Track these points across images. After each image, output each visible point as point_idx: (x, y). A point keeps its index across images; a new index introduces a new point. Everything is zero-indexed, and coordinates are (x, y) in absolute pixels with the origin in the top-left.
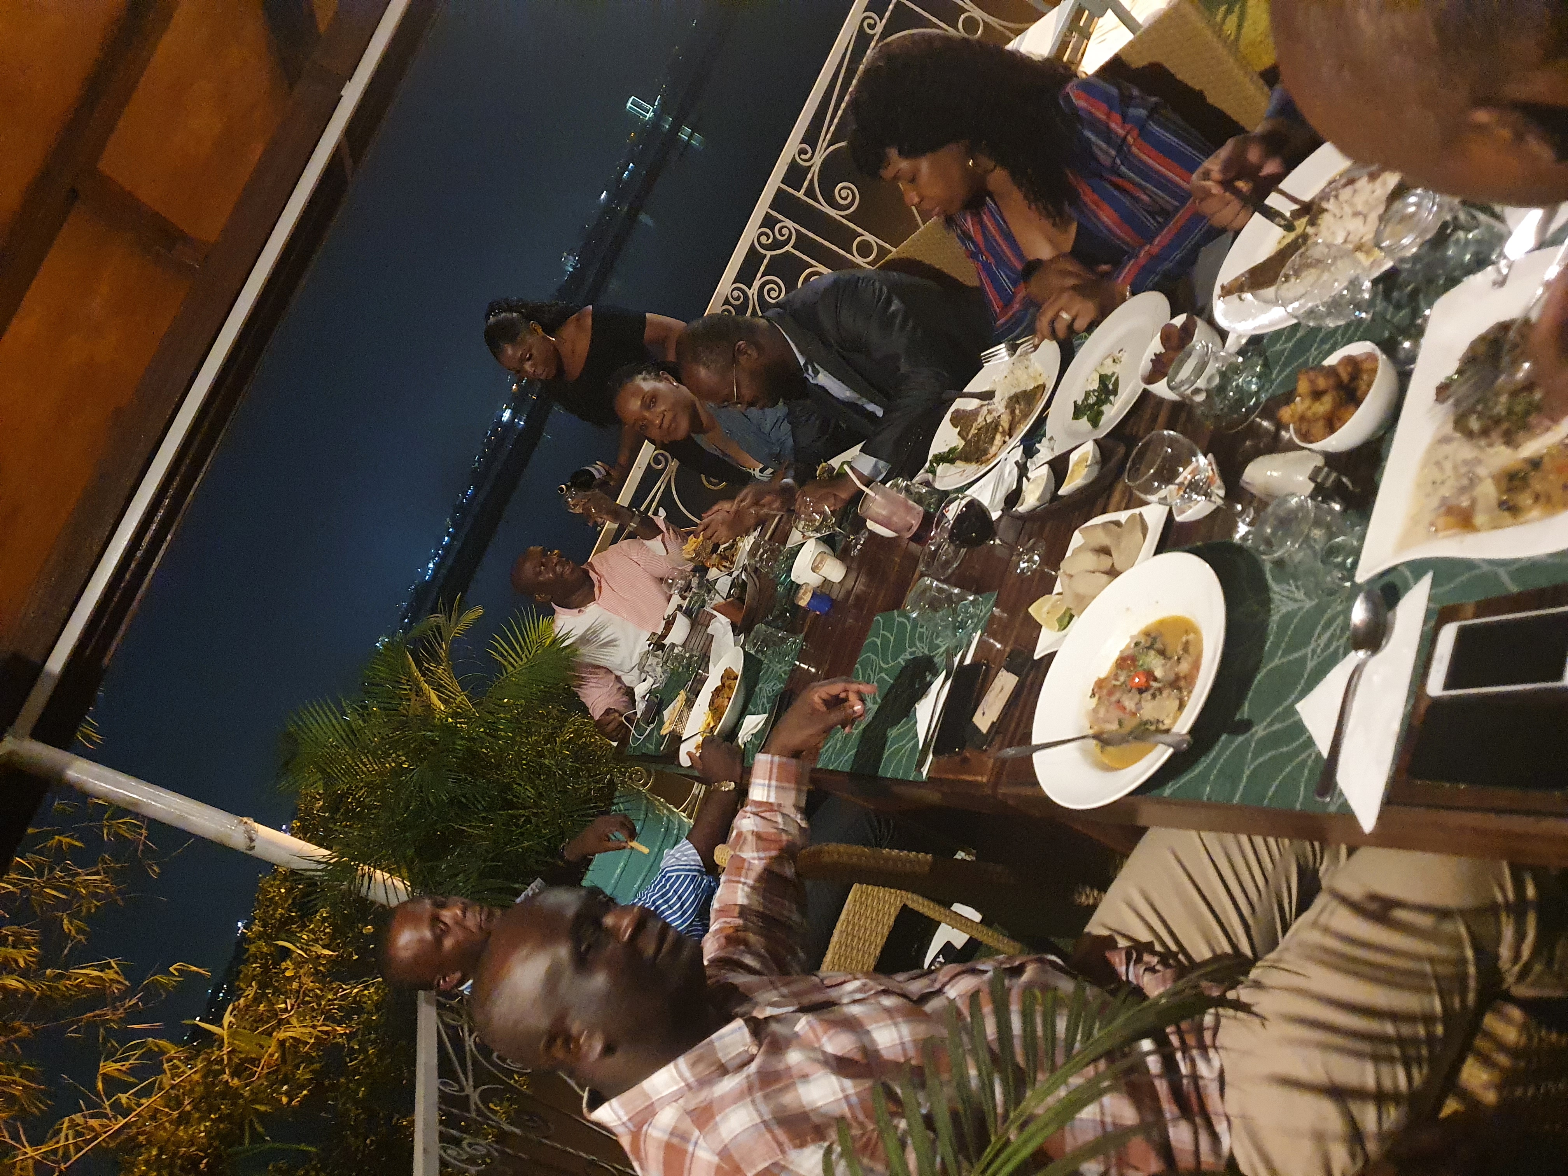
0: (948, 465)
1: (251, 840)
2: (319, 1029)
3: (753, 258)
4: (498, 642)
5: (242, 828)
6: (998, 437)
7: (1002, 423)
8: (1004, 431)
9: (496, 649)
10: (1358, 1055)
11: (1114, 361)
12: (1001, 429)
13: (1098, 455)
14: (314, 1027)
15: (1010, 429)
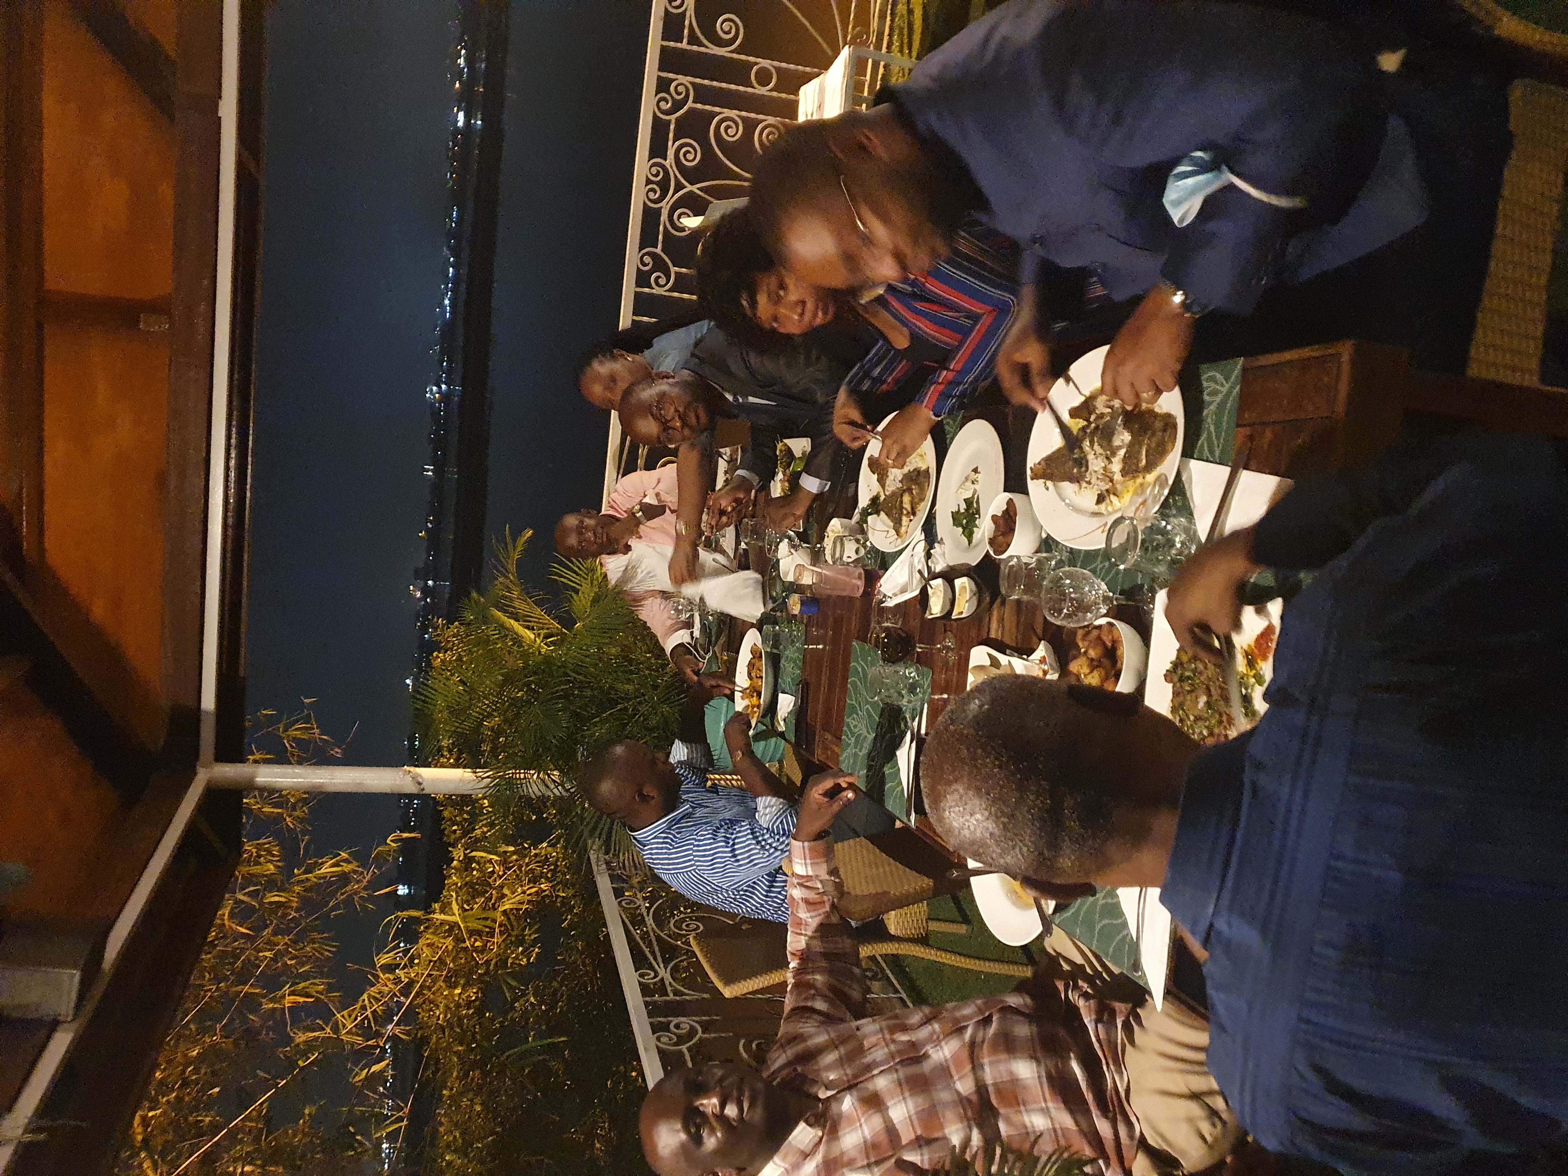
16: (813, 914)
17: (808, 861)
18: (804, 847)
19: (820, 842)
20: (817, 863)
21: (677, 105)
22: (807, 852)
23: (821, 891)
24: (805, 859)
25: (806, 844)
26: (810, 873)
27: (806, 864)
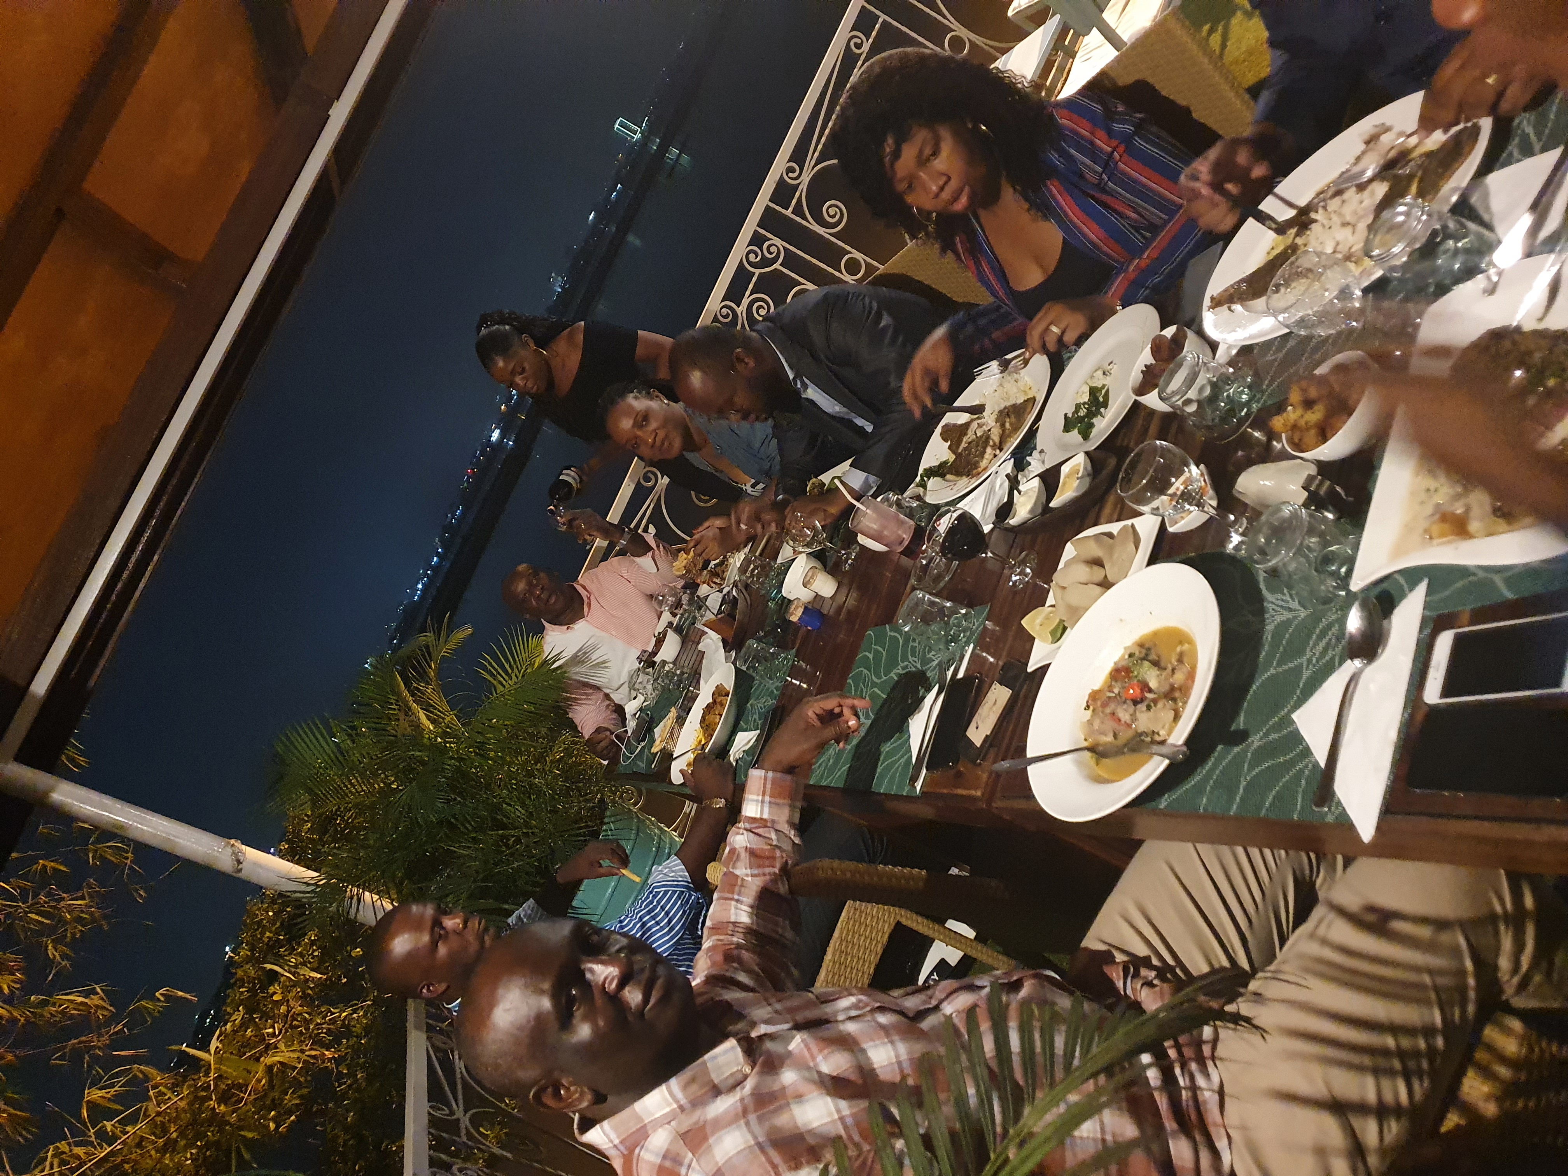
0: (938, 479)
1: (239, 862)
2: (307, 1053)
3: (741, 277)
4: (486, 659)
5: (229, 850)
6: (989, 450)
7: (992, 436)
8: (995, 444)
9: (485, 668)
10: (1360, 1069)
11: (1104, 373)
12: (991, 443)
13: (1089, 467)
14: (302, 1051)
15: (1001, 442)
16: (756, 872)
17: (767, 799)
18: (765, 778)
19: (788, 777)
20: (777, 804)
21: (765, 262)
22: (769, 786)
23: (775, 843)
24: (764, 794)
25: (770, 774)
26: (766, 816)
27: (763, 802)
